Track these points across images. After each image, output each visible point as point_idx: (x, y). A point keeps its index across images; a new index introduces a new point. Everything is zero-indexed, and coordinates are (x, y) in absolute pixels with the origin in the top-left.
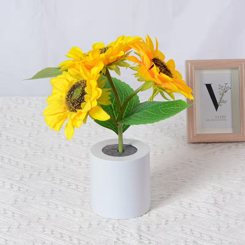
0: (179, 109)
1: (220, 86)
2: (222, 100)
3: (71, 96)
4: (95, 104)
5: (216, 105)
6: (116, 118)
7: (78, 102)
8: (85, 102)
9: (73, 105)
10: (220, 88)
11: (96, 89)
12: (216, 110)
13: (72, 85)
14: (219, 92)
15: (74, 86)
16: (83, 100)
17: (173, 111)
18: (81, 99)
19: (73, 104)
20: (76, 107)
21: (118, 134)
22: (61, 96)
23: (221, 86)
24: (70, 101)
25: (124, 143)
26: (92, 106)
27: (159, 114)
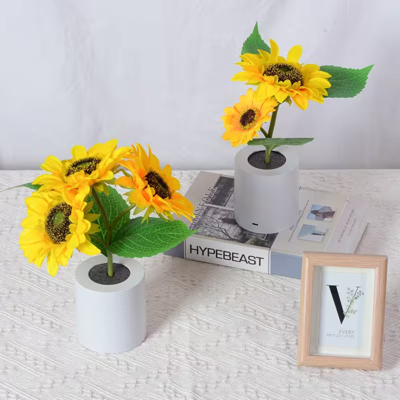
0: (179, 235)
1: (349, 289)
2: (350, 309)
3: (52, 223)
4: (83, 239)
5: (342, 316)
6: (104, 236)
7: (61, 232)
8: (70, 233)
9: (56, 236)
10: (348, 293)
11: (84, 222)
12: (341, 323)
13: (51, 208)
14: (348, 298)
15: (55, 210)
16: (68, 230)
17: (172, 239)
18: (65, 229)
19: (56, 234)
20: (59, 238)
21: (106, 256)
22: (39, 220)
23: (351, 290)
24: (52, 230)
25: (113, 262)
26: (79, 242)
27: (157, 242)
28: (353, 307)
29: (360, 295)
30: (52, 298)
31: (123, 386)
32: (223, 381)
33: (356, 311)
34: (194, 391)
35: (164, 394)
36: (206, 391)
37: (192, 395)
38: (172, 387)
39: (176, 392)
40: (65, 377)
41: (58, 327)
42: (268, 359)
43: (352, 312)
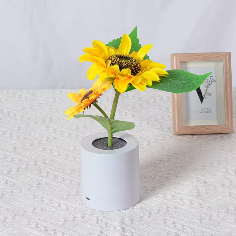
2: (207, 92)
14: (205, 85)
28: (209, 91)
29: (213, 82)
30: (8, 166)
31: (63, 220)
32: (146, 216)
33: (211, 93)
34: (122, 223)
35: (96, 225)
36: (132, 223)
37: (121, 225)
38: (104, 220)
39: (106, 223)
40: (16, 215)
41: (11, 184)
42: (183, 202)
43: (208, 95)
